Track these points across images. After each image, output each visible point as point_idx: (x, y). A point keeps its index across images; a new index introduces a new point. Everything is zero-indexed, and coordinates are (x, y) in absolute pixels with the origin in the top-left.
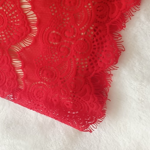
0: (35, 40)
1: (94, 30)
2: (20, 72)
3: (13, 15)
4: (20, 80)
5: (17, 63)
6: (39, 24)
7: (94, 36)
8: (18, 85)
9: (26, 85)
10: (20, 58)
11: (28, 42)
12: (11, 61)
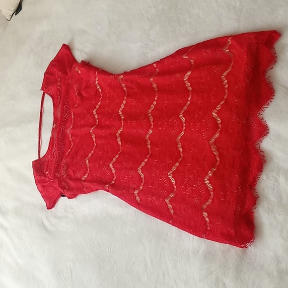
0: (213, 199)
1: (241, 189)
2: (207, 219)
3: (201, 188)
4: (208, 224)
5: (205, 214)
6: (214, 190)
7: (241, 192)
8: (207, 228)
9: (210, 227)
10: (206, 211)
11: (210, 202)
12: (203, 214)
